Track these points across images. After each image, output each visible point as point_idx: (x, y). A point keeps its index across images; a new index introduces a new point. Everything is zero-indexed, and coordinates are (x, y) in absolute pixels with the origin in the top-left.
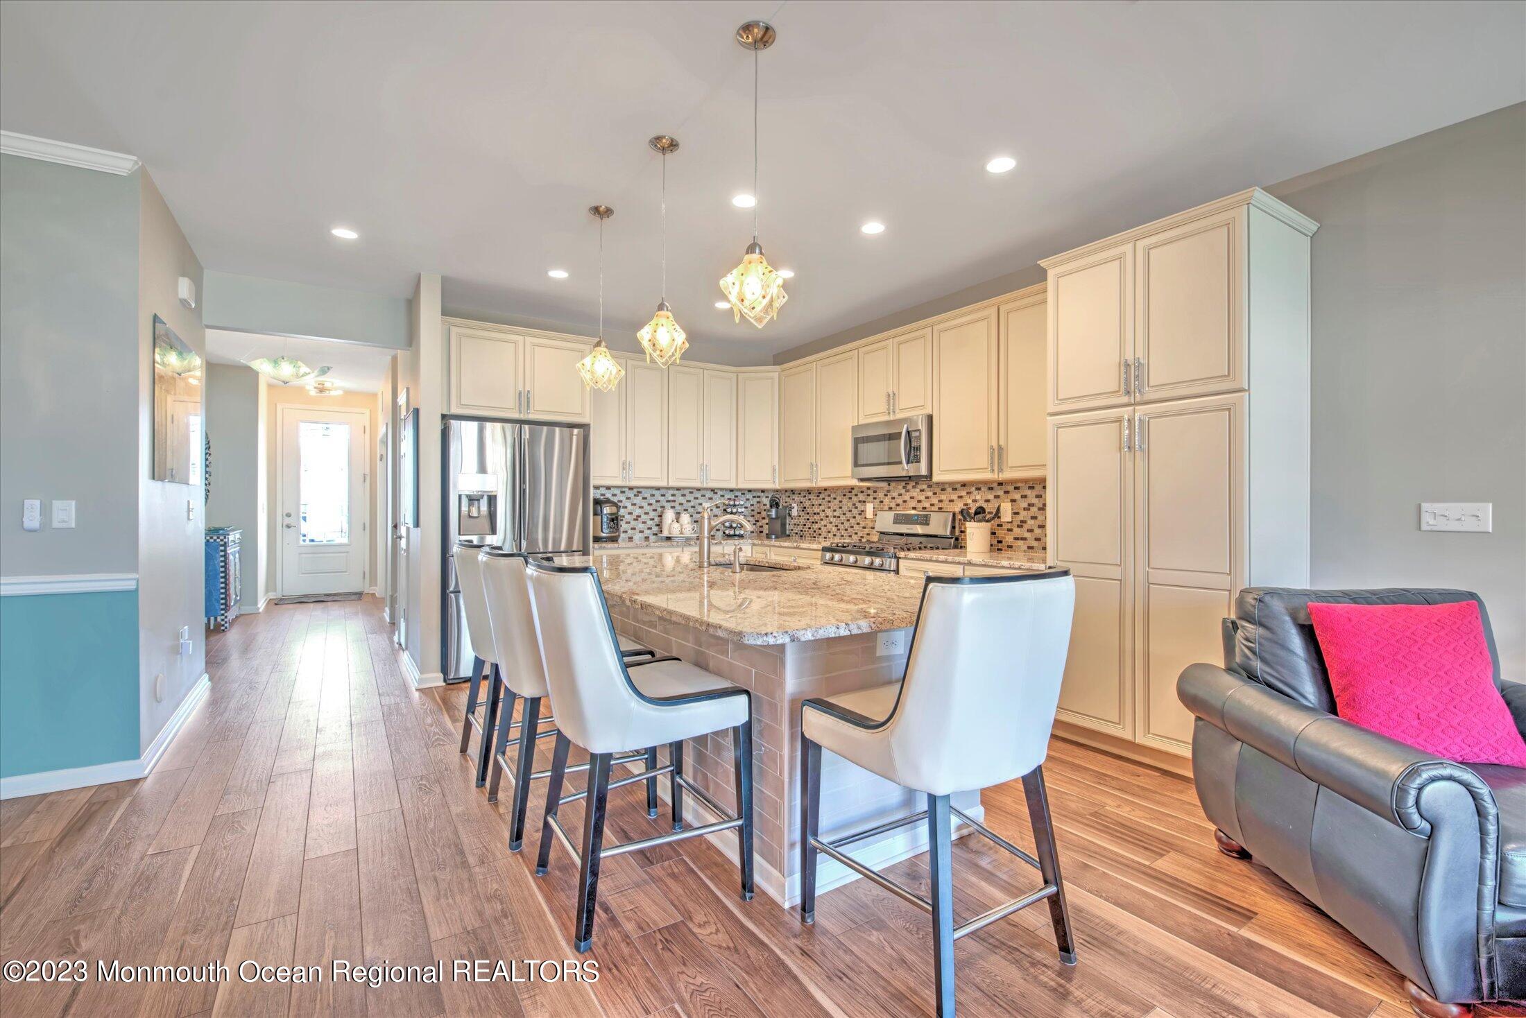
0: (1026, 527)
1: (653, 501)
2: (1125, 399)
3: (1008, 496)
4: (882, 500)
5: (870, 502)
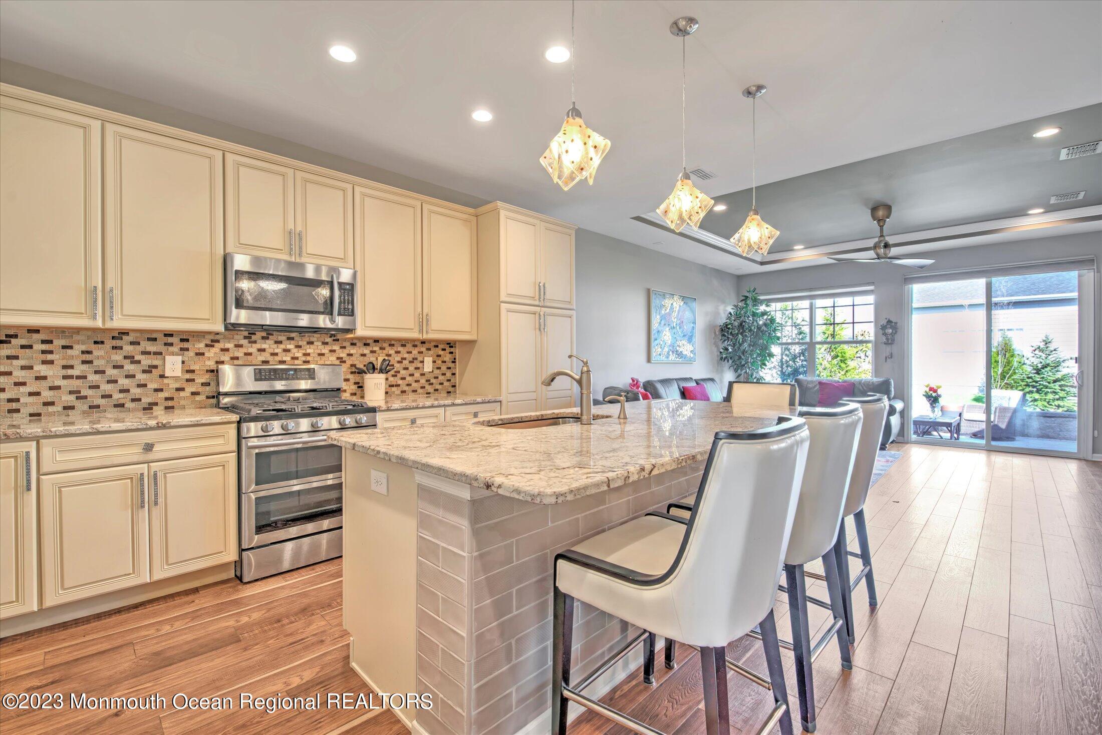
0: (399, 376)
2: (537, 303)
3: (430, 352)
4: (201, 351)
5: (173, 354)
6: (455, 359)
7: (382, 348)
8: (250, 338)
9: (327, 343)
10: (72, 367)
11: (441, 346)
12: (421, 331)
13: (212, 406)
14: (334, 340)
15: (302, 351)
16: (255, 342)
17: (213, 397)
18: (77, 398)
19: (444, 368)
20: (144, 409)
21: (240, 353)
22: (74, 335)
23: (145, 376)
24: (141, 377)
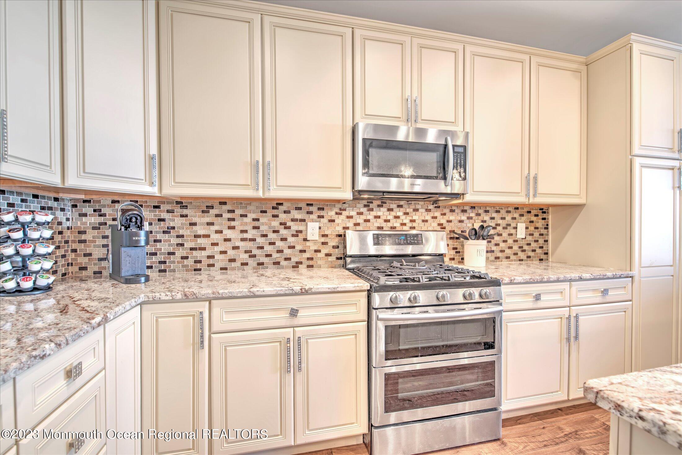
3: (522, 218)
4: (332, 219)
5: (313, 221)
6: (547, 225)
7: (478, 215)
8: (369, 206)
9: (430, 210)
10: (246, 231)
11: (534, 212)
12: (528, 195)
13: (339, 266)
14: (435, 207)
15: (409, 218)
16: (372, 210)
17: (341, 258)
18: (250, 256)
19: (536, 234)
20: (293, 267)
21: (360, 220)
22: (248, 206)
23: (293, 239)
24: (291, 240)
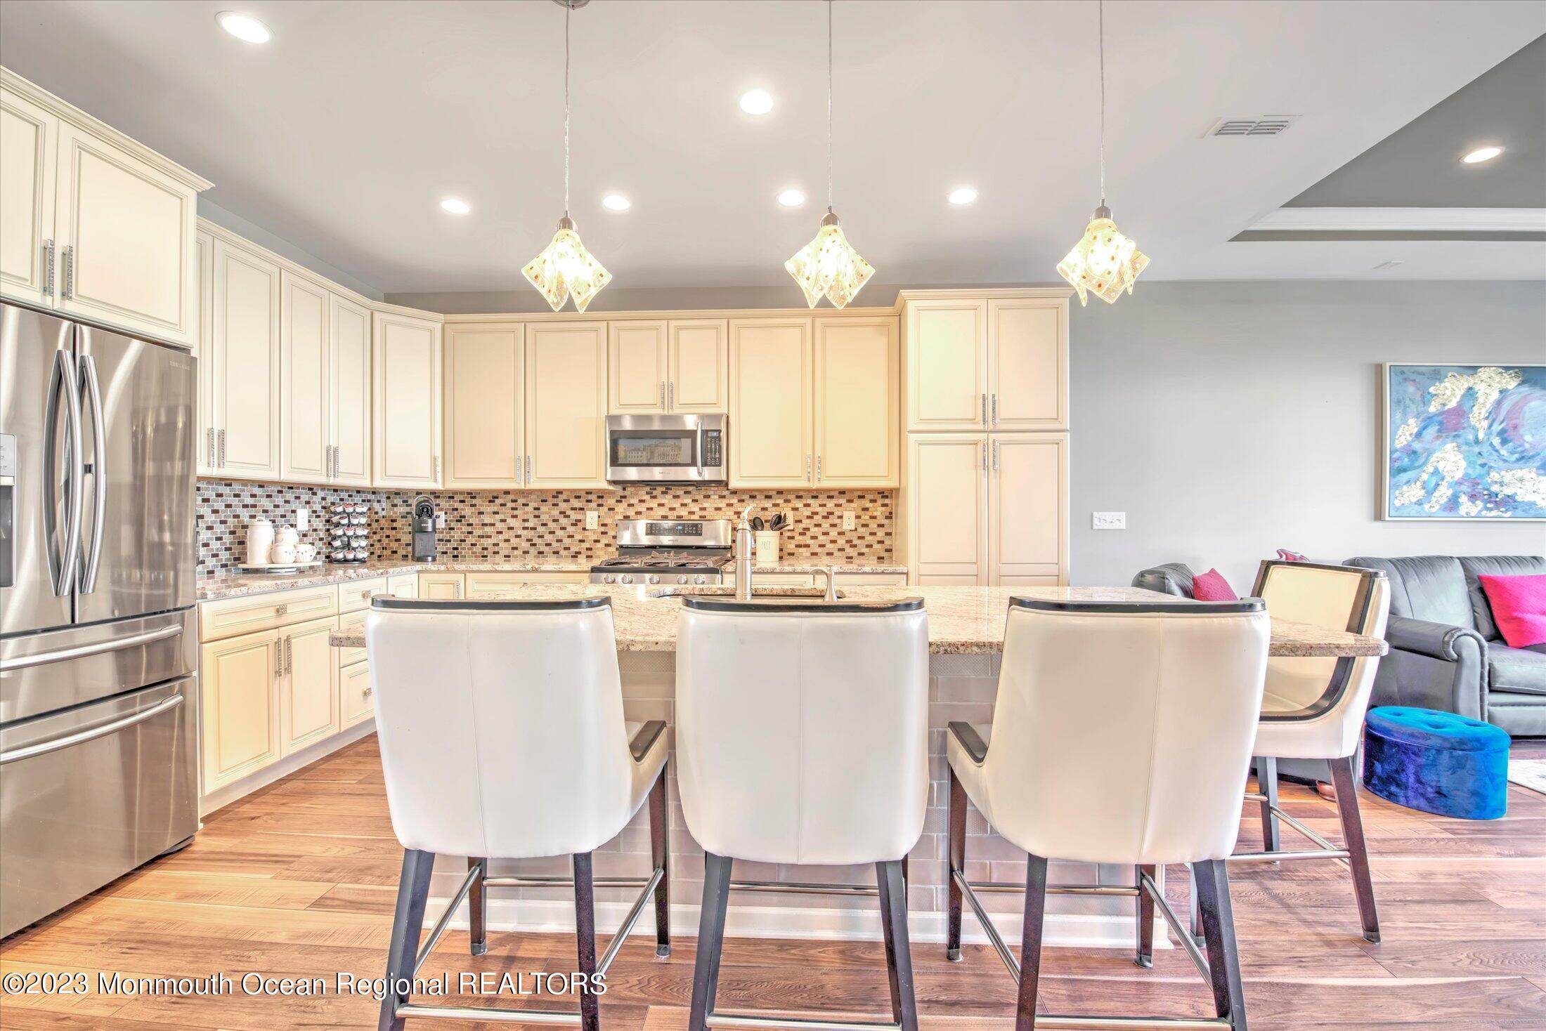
0: (809, 534)
1: (219, 505)
2: (981, 427)
3: (852, 504)
4: (612, 507)
5: (592, 509)
6: (891, 514)
7: (787, 501)
8: (652, 493)
10: (528, 520)
11: (868, 497)
12: (811, 478)
15: (699, 506)
16: (656, 497)
18: (531, 545)
19: (873, 525)
20: (572, 556)
21: (643, 508)
23: (573, 528)
24: (570, 529)
